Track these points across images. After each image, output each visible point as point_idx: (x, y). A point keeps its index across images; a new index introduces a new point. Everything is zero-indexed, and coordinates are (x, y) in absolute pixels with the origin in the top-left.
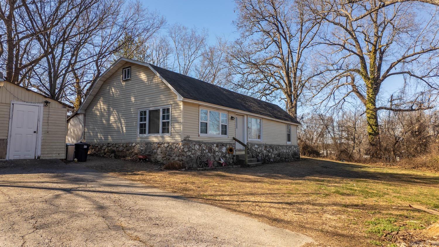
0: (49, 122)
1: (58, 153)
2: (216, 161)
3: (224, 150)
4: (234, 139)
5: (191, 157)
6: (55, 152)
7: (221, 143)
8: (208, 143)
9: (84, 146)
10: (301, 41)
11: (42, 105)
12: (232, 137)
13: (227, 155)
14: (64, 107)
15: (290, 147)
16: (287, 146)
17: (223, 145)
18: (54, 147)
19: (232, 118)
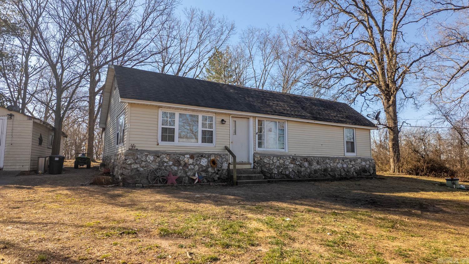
0: (13, 134)
1: (22, 164)
2: (187, 176)
3: (204, 162)
4: (226, 148)
5: (138, 171)
6: (18, 164)
7: (199, 154)
8: (175, 154)
9: (56, 158)
10: (396, 13)
11: (6, 118)
12: (224, 146)
13: (210, 169)
14: (30, 119)
15: (355, 160)
16: (347, 158)
17: (202, 156)
18: (18, 159)
19: (223, 120)
